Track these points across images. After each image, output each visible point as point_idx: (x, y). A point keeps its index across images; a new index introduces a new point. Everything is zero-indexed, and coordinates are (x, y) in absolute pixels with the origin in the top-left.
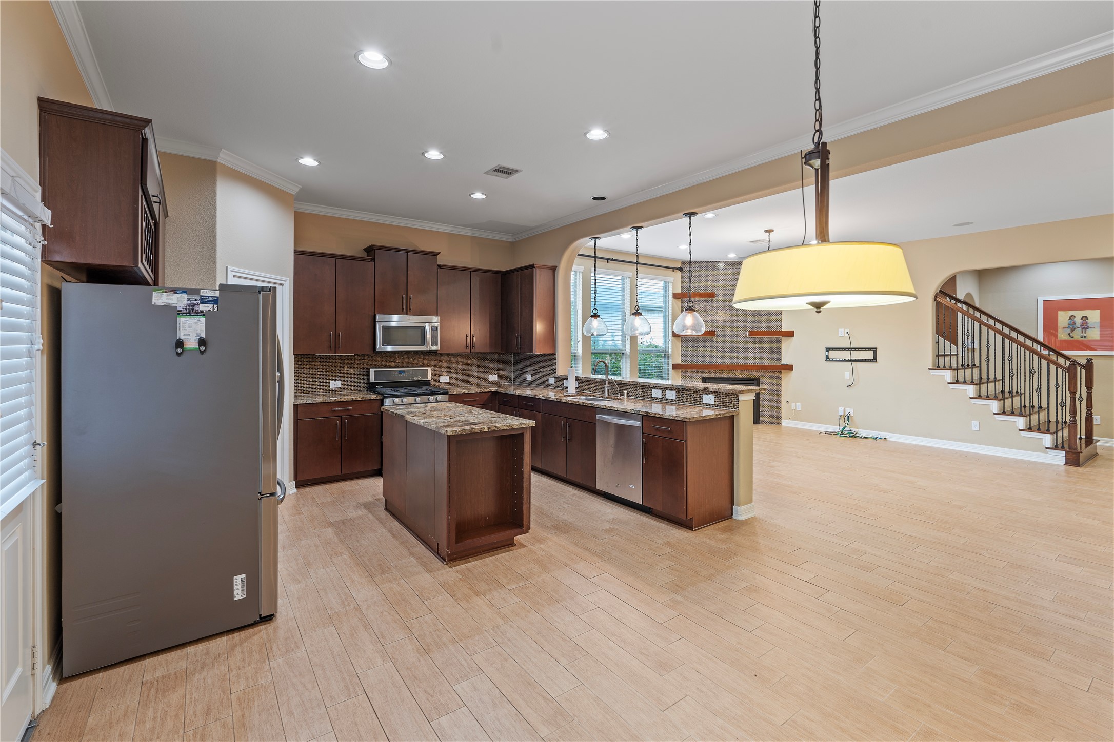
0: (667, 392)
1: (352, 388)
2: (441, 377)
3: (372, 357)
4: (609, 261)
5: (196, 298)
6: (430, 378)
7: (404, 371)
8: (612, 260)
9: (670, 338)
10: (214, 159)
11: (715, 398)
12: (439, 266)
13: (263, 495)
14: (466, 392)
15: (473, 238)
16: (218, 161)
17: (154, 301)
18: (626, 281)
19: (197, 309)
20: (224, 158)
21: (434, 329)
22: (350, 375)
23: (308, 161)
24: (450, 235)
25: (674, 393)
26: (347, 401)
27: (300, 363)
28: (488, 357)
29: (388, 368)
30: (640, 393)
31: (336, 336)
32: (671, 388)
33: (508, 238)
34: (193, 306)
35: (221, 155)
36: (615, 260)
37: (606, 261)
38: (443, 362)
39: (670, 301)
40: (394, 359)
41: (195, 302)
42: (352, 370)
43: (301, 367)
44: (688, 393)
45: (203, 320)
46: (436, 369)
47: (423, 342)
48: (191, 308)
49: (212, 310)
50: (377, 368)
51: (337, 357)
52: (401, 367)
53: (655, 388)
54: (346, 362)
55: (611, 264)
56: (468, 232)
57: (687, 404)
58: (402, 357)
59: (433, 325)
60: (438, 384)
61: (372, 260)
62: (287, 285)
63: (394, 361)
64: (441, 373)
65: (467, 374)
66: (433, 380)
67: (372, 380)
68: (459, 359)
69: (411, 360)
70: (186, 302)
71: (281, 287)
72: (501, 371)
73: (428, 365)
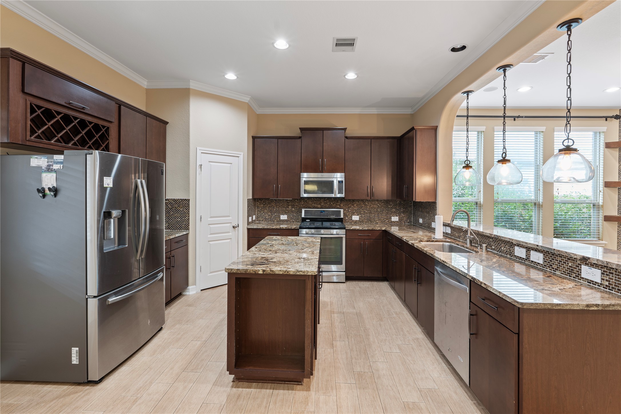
0: (532, 252)
1: (293, 220)
2: (353, 216)
3: (306, 201)
4: (516, 118)
5: (52, 161)
6: (342, 216)
7: (324, 211)
8: (519, 117)
9: (601, 189)
10: (187, 87)
11: (602, 273)
12: (346, 137)
13: (89, 296)
14: (360, 229)
15: (378, 115)
16: (191, 87)
17: (31, 164)
18: (538, 135)
19: (52, 168)
20: (193, 85)
21: (340, 182)
22: (292, 212)
23: (231, 76)
24: (360, 115)
25: (541, 255)
26: (277, 229)
27: (264, 204)
28: (391, 203)
29: (316, 208)
30: (502, 248)
31: (277, 187)
32: (537, 249)
33: (409, 111)
34: (50, 166)
35: (191, 84)
36: (522, 117)
37: (513, 118)
38: (355, 205)
39: (602, 151)
40: (320, 203)
41: (51, 163)
42: (293, 209)
43: (265, 206)
44: (559, 259)
45: (55, 175)
46: (350, 210)
47: (332, 192)
48: (49, 167)
49: (59, 168)
50: (307, 208)
51: (285, 200)
53: (518, 246)
54: (290, 204)
55: (518, 121)
56: (374, 111)
57: (558, 273)
58: (325, 202)
59: (339, 179)
60: (350, 221)
61: (300, 137)
62: (241, 157)
63: (320, 204)
64: (353, 214)
65: (373, 215)
66: (347, 218)
67: (303, 216)
68: (367, 204)
69: (332, 203)
70: (46, 164)
71: (237, 158)
72: (402, 214)
73: (344, 207)
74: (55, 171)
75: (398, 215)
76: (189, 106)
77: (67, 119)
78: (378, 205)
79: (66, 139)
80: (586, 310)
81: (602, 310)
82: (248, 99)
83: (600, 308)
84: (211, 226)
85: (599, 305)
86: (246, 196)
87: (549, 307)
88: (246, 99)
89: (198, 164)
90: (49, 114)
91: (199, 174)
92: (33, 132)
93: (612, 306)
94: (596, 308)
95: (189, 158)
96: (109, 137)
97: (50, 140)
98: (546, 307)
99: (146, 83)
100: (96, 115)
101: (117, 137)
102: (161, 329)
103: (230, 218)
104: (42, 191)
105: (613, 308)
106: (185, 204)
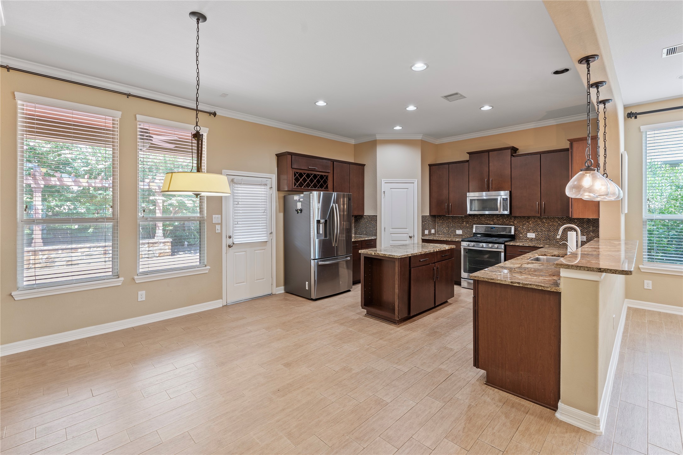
1: (468, 235)
2: (528, 233)
3: (479, 218)
5: (301, 197)
6: (512, 233)
7: (494, 227)
10: (375, 139)
12: (513, 156)
13: (311, 259)
16: (377, 139)
17: (294, 199)
19: (300, 200)
21: (504, 200)
22: (467, 227)
23: (398, 128)
29: (488, 225)
31: (449, 205)
35: (377, 137)
42: (468, 225)
46: (524, 227)
47: (497, 209)
49: (302, 200)
50: (479, 224)
52: (497, 225)
54: (465, 220)
58: (498, 218)
59: (505, 197)
60: (525, 238)
61: (468, 161)
62: (416, 183)
63: (493, 221)
64: (529, 231)
65: (552, 233)
66: (521, 235)
67: (474, 231)
68: (545, 221)
69: (505, 220)
70: (298, 199)
71: (413, 184)
72: (591, 233)
73: (518, 224)
74: (301, 202)
75: (585, 234)
76: (376, 152)
77: (308, 176)
78: (559, 222)
79: (308, 185)
80: (511, 285)
81: (522, 287)
82: (421, 137)
83: (521, 285)
84: (392, 235)
85: (520, 283)
86: (421, 213)
87: (486, 280)
88: (419, 137)
89: (383, 191)
90: (301, 175)
91: (384, 198)
92: (295, 185)
93: (529, 285)
94: (518, 285)
95: (377, 187)
96: (328, 181)
97: (302, 187)
98: (484, 280)
99: (353, 141)
100: (321, 171)
101: (332, 180)
102: (349, 291)
103: (408, 230)
104: (297, 211)
105: (531, 287)
106: (374, 219)
